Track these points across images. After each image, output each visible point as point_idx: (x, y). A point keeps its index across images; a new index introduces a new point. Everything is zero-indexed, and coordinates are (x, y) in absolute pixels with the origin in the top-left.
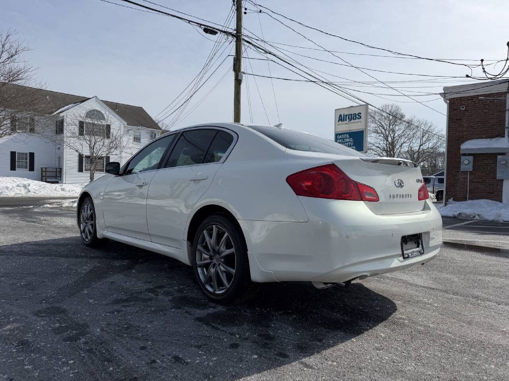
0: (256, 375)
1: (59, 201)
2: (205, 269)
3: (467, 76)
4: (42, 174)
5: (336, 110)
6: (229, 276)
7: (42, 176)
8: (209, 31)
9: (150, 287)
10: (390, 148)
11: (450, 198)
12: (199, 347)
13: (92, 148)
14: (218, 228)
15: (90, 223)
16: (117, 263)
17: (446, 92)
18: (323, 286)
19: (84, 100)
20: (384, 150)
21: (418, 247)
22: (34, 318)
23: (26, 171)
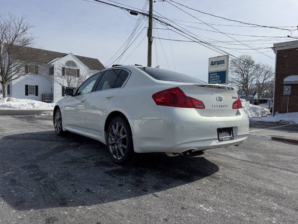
0: (127, 200)
1: (49, 112)
2: (113, 146)
3: (288, 36)
4: (42, 97)
5: (209, 58)
6: (124, 150)
7: (42, 99)
8: (134, 13)
9: (86, 156)
10: (245, 82)
11: (277, 111)
12: (101, 185)
13: (69, 83)
14: (119, 124)
15: (59, 122)
16: (71, 144)
17: (275, 47)
18: (173, 155)
19: (65, 55)
20: (241, 83)
21: (230, 135)
22: (21, 169)
23: (34, 96)
